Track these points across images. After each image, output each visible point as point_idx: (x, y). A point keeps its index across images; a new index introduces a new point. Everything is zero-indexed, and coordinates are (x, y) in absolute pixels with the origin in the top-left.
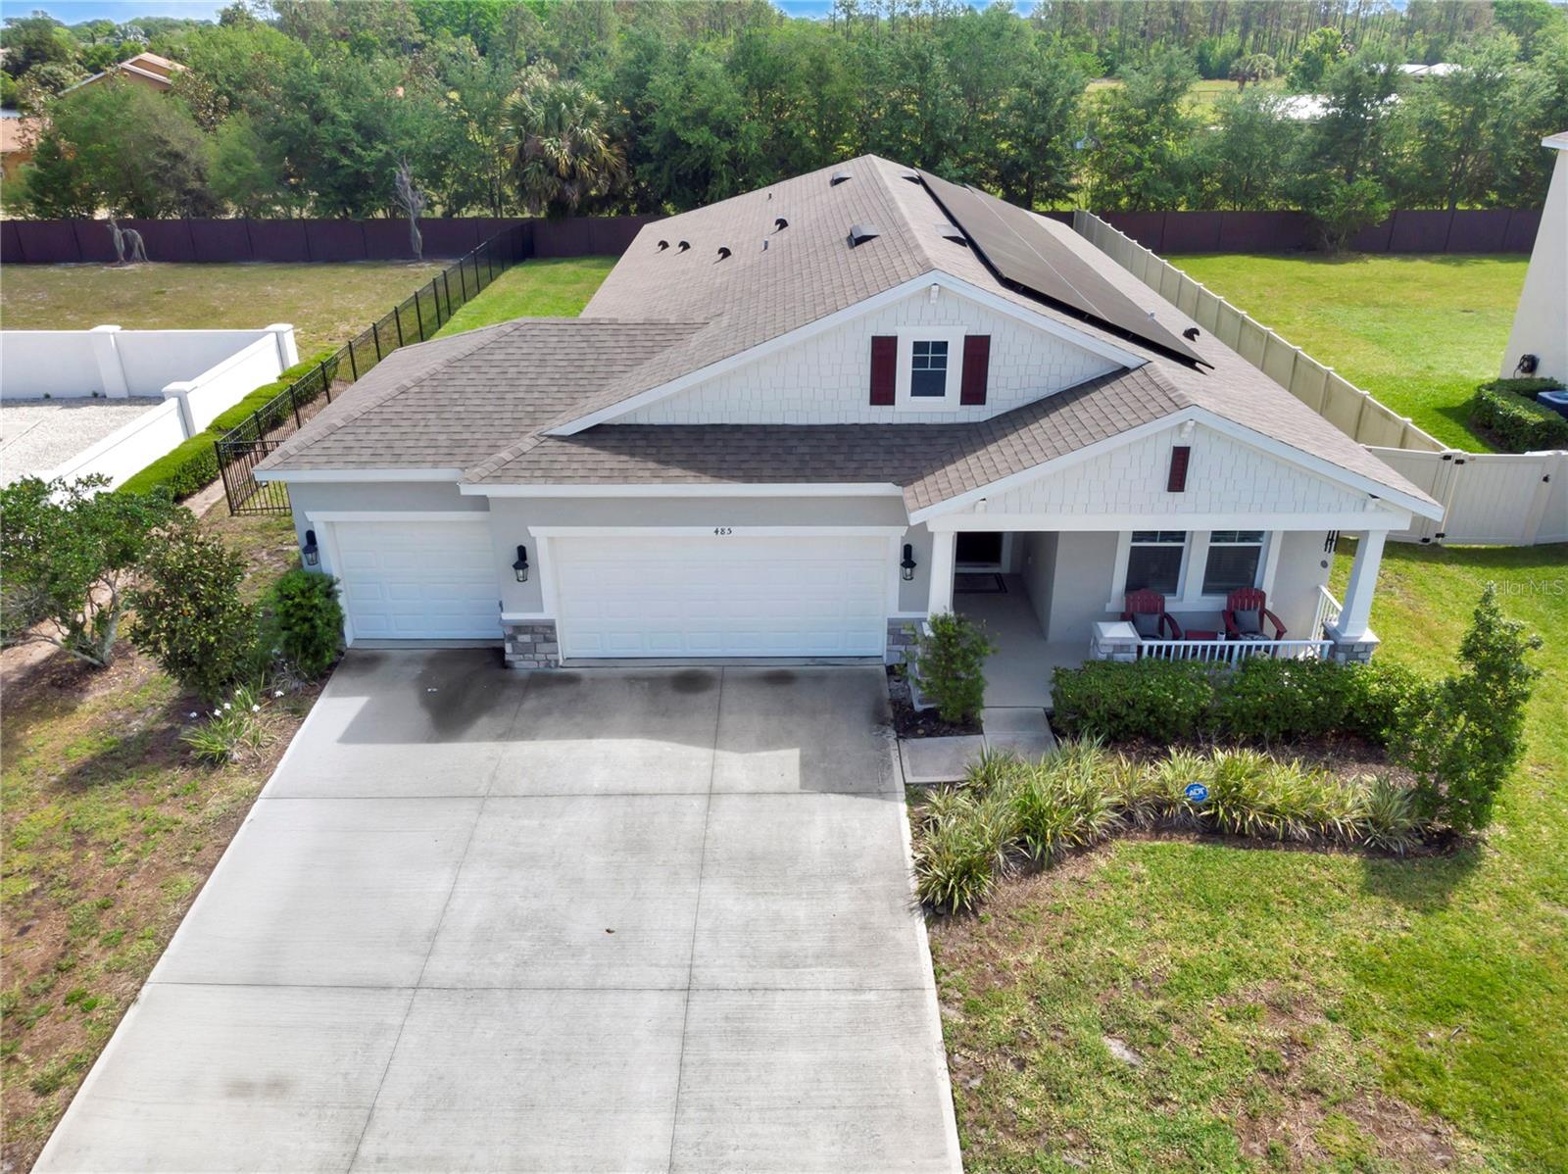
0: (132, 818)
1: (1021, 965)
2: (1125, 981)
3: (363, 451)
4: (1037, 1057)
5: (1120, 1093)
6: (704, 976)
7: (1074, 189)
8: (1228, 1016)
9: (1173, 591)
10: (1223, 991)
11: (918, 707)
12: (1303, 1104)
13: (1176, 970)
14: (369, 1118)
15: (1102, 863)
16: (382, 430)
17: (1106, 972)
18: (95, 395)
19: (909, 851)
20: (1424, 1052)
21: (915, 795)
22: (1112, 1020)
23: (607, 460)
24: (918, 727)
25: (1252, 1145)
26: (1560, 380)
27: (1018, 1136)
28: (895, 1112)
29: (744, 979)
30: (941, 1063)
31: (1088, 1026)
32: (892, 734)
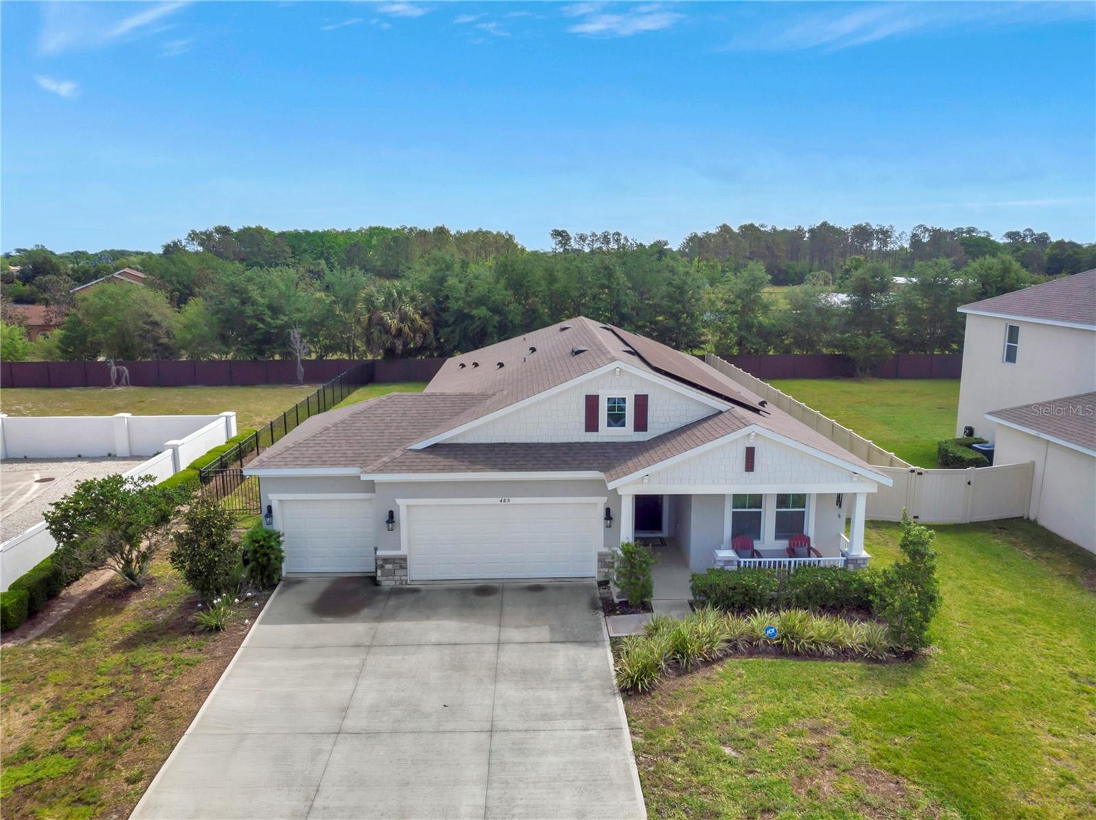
0: (165, 659)
1: (675, 716)
2: (732, 720)
3: (305, 459)
4: (685, 756)
5: (729, 769)
6: (500, 725)
7: (704, 343)
8: (788, 735)
9: (759, 538)
10: (785, 724)
11: (616, 601)
12: (827, 772)
13: (760, 716)
14: (317, 790)
15: (720, 670)
16: (316, 448)
17: (722, 718)
18: (110, 455)
19: (612, 668)
20: (892, 748)
21: (615, 642)
22: (725, 737)
23: (442, 461)
24: (617, 610)
25: (800, 790)
26: (985, 438)
27: (675, 790)
28: (607, 782)
29: (521, 726)
30: (632, 760)
31: (712, 741)
32: (601, 614)
